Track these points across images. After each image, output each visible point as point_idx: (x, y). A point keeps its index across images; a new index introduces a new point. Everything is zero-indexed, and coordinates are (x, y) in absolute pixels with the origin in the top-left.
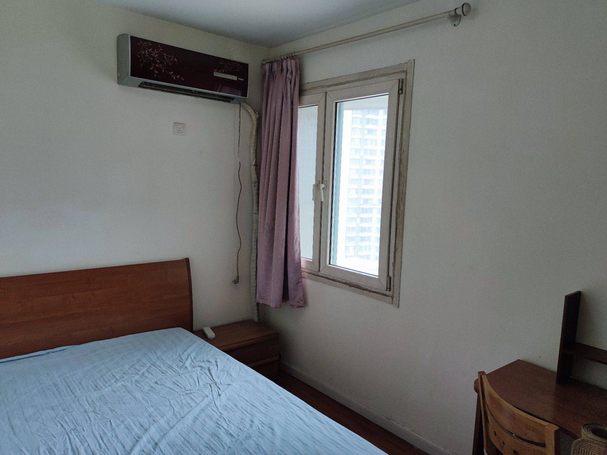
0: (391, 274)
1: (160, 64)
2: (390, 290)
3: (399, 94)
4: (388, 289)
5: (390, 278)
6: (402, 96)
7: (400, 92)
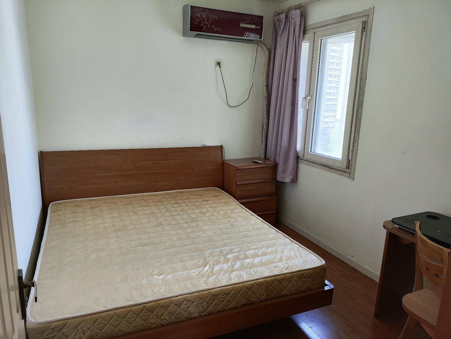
0: (350, 158)
1: (207, 21)
2: (349, 169)
3: (362, 32)
4: (347, 168)
5: (349, 160)
6: (364, 33)
7: (363, 30)
